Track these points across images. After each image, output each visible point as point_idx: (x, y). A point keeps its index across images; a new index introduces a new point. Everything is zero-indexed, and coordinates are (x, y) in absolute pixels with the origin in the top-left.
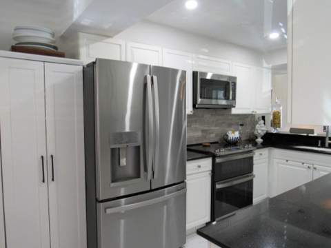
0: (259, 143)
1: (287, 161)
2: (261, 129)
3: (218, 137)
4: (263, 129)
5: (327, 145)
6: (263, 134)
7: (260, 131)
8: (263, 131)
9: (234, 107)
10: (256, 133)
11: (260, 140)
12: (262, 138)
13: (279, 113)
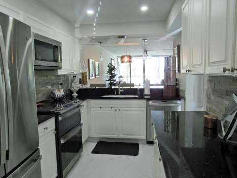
0: (75, 97)
1: (101, 108)
2: (77, 86)
3: (45, 97)
4: (77, 85)
5: (120, 93)
6: (77, 90)
7: (75, 88)
8: (77, 87)
9: (61, 68)
10: (72, 89)
11: (75, 95)
12: (76, 93)
13: (86, 73)
